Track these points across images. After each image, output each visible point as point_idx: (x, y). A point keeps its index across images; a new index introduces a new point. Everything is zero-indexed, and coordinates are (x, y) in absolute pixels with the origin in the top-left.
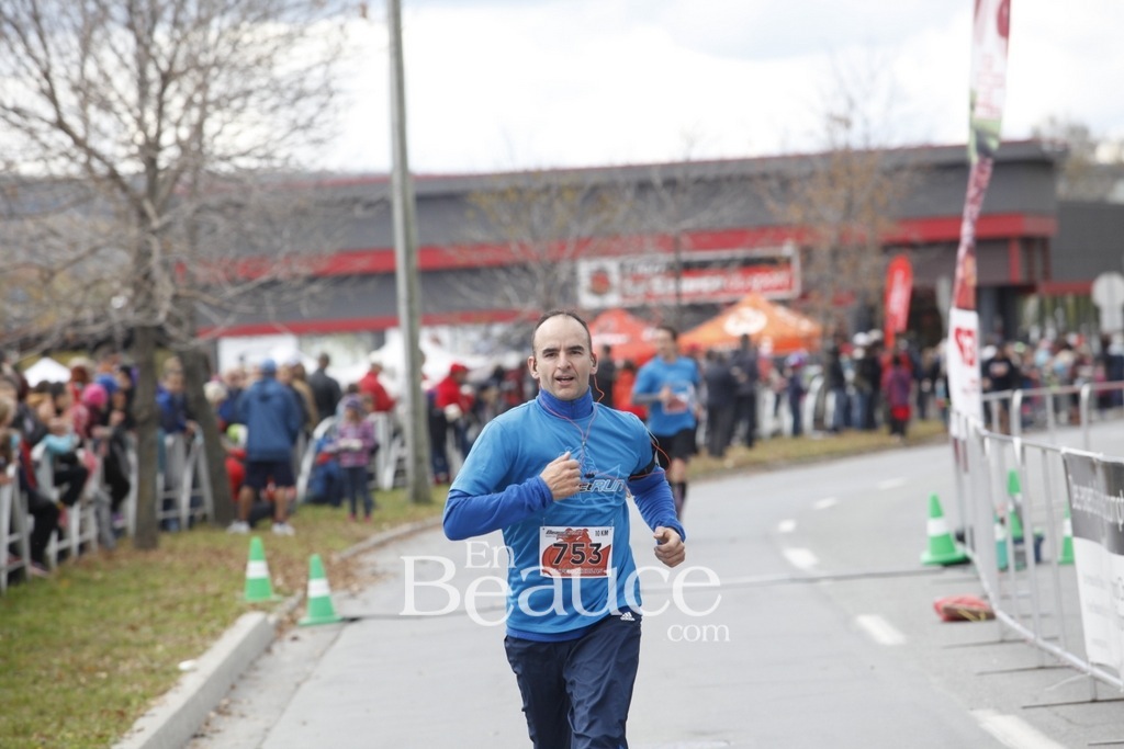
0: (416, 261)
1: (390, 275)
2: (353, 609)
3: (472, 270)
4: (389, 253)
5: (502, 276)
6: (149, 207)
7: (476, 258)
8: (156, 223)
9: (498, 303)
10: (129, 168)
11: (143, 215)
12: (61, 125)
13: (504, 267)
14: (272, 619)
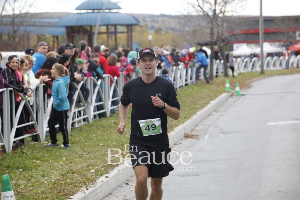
0: (263, 31)
1: (258, 34)
2: (243, 93)
3: (274, 33)
4: (258, 30)
5: (280, 34)
6: (213, 21)
7: (275, 31)
8: (214, 23)
9: (279, 39)
10: (211, 14)
11: (212, 22)
12: (199, 6)
13: (281, 33)
14: (229, 94)
